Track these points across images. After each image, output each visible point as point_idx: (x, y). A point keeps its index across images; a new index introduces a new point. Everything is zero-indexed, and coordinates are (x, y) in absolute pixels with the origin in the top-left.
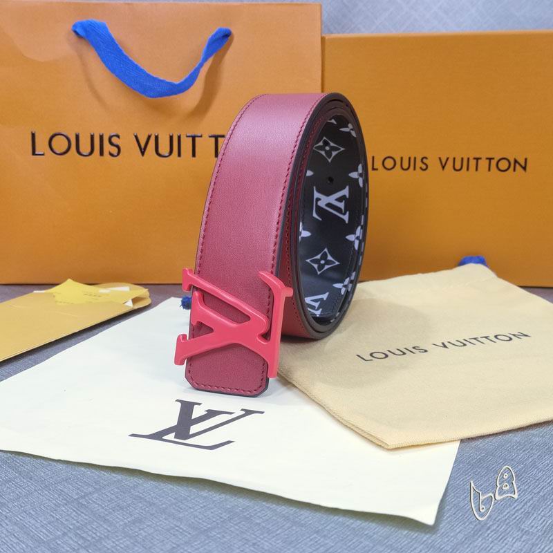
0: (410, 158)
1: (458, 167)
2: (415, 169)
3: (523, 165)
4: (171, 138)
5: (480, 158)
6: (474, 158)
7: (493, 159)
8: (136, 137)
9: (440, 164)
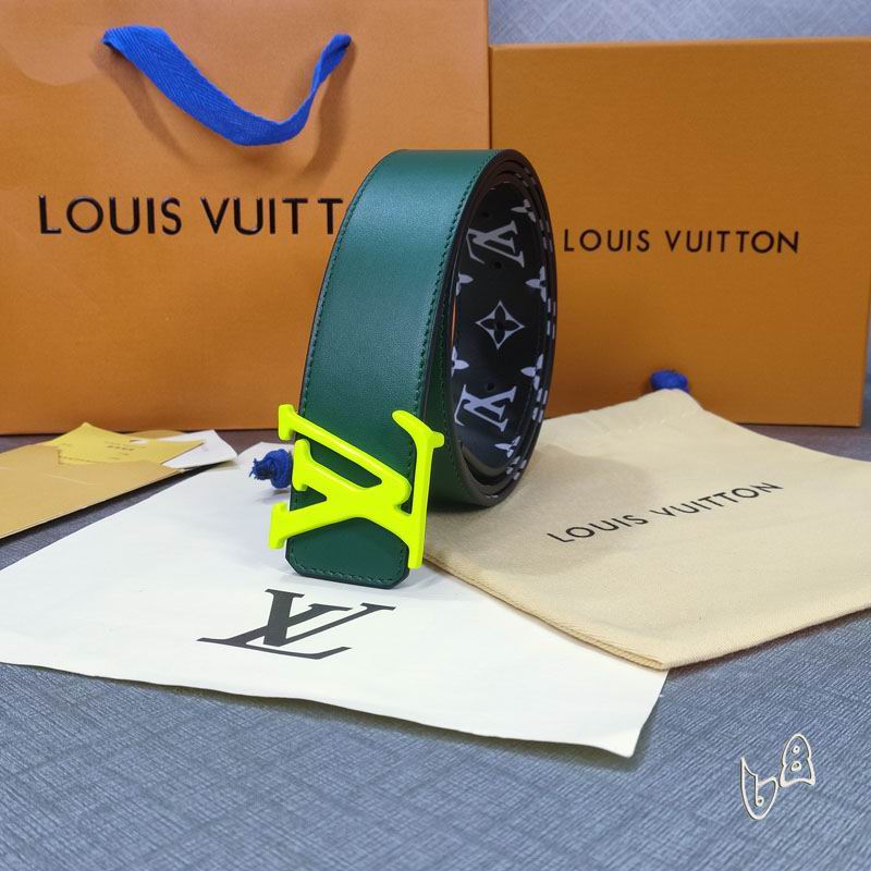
0: (621, 232)
1: (694, 245)
2: (629, 249)
3: (792, 242)
4: (260, 203)
5: (728, 232)
6: (719, 232)
7: (747, 233)
8: (205, 202)
9: (667, 241)
